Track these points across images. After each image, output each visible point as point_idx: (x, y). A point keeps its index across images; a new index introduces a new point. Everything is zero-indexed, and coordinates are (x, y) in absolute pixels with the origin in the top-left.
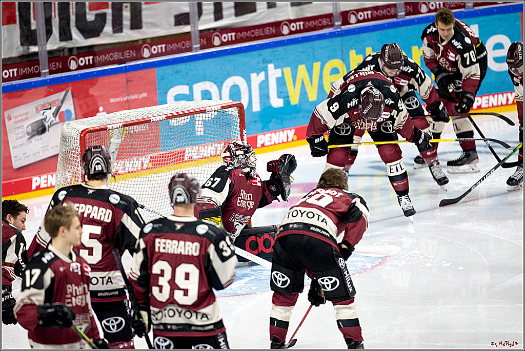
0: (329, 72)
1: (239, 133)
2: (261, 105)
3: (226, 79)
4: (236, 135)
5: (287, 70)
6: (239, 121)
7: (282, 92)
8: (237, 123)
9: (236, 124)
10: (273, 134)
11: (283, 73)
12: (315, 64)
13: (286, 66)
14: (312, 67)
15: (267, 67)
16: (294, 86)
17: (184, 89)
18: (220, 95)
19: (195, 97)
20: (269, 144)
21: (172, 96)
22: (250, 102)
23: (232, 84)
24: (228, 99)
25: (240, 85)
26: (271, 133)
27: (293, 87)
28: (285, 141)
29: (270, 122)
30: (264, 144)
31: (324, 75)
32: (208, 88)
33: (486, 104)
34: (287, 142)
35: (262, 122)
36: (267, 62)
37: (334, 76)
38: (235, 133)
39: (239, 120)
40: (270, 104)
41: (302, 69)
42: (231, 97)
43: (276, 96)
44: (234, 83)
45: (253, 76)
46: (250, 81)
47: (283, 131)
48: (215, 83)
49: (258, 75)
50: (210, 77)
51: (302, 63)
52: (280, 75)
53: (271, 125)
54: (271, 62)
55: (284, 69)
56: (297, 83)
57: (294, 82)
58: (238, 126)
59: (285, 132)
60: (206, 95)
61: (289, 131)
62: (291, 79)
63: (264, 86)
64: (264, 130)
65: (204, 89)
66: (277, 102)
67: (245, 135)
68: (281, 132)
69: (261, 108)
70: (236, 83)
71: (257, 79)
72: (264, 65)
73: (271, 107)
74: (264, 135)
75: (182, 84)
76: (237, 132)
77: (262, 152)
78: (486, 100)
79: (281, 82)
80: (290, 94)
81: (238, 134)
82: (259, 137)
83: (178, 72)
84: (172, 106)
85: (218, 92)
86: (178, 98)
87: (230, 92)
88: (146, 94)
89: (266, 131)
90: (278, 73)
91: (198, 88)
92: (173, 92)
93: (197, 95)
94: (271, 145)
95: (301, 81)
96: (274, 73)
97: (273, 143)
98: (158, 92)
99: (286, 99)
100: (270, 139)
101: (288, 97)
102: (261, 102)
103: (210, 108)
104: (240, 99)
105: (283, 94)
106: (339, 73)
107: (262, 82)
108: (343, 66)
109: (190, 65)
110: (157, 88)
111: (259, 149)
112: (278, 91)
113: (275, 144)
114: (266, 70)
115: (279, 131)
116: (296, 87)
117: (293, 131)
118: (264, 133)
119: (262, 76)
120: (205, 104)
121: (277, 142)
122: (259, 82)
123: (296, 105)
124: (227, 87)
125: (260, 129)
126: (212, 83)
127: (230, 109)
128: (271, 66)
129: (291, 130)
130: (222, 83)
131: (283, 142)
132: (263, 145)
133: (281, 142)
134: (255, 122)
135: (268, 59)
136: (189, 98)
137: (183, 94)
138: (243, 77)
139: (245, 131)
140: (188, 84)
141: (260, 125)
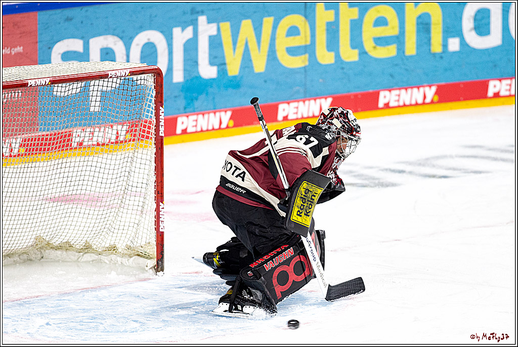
0: (285, 33)
1: (154, 111)
2: (184, 74)
3: (137, 34)
4: (150, 114)
5: (226, 27)
6: (154, 95)
7: (216, 57)
8: (152, 96)
9: (150, 98)
10: (200, 116)
11: (219, 29)
12: (265, 19)
13: (224, 20)
14: (261, 24)
15: (197, 20)
16: (234, 49)
17: (76, 45)
18: (128, 56)
19: (91, 57)
20: (194, 130)
21: (59, 54)
22: (170, 69)
23: (146, 41)
24: (139, 62)
25: (156, 43)
26: (198, 114)
27: (232, 51)
28: (217, 127)
29: (197, 99)
30: (186, 129)
31: (277, 36)
32: (111, 46)
33: (506, 90)
34: (220, 128)
35: (185, 98)
36: (198, 12)
37: (291, 38)
38: (148, 111)
39: (154, 92)
40: (198, 73)
41: (247, 26)
42: (143, 59)
43: (207, 61)
44: (149, 39)
45: (177, 31)
46: (172, 38)
47: (215, 113)
48: (121, 38)
49: (183, 30)
50: (115, 30)
51: (247, 17)
52: (214, 33)
53: (197, 104)
54: (202, 13)
55: (221, 24)
56: (238, 45)
57: (235, 43)
58: (153, 101)
59: (218, 114)
60: (107, 54)
61: (223, 114)
62: (230, 40)
63: (191, 47)
64: (187, 110)
65: (105, 46)
66: (208, 71)
67: (163, 114)
68: (212, 115)
69: (185, 77)
70: (152, 40)
71: (181, 36)
72: (194, 17)
73: (199, 77)
74: (188, 117)
75: (73, 37)
76: (151, 109)
77: (183, 142)
78: (507, 85)
79: (215, 43)
80: (227, 61)
81: (152, 113)
82: (180, 120)
83: (69, 19)
84: (58, 67)
85: (124, 52)
86: (67, 56)
87: (142, 52)
88: (22, 48)
89: (191, 112)
90: (212, 29)
91: (97, 44)
92: (60, 48)
93: (95, 54)
94: (196, 132)
95: (244, 42)
96: (206, 29)
97: (199, 129)
98: (39, 45)
99: (222, 67)
100: (194, 123)
101: (225, 64)
102: (185, 70)
103: (113, 73)
104: (156, 62)
105: (217, 59)
106: (298, 34)
107: (188, 41)
108: (305, 24)
109: (87, 11)
110: (38, 40)
111: (178, 137)
112: (210, 55)
113: (202, 131)
114: (194, 23)
115: (209, 113)
116: (237, 50)
117: (229, 114)
118: (187, 114)
119: (189, 32)
120: (106, 67)
121: (204, 129)
122: (184, 41)
123: (235, 77)
124: (138, 45)
125: (182, 108)
126: (116, 38)
127: (143, 76)
128: (202, 19)
129: (226, 112)
130: (132, 38)
131: (213, 129)
132: (184, 132)
133: (210, 128)
134: (176, 97)
135: (199, 9)
136: (84, 56)
137: (75, 52)
138: (162, 32)
139: (162, 109)
140: (82, 38)
141: (181, 103)
